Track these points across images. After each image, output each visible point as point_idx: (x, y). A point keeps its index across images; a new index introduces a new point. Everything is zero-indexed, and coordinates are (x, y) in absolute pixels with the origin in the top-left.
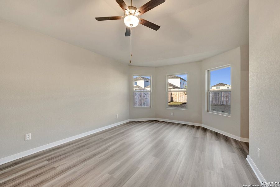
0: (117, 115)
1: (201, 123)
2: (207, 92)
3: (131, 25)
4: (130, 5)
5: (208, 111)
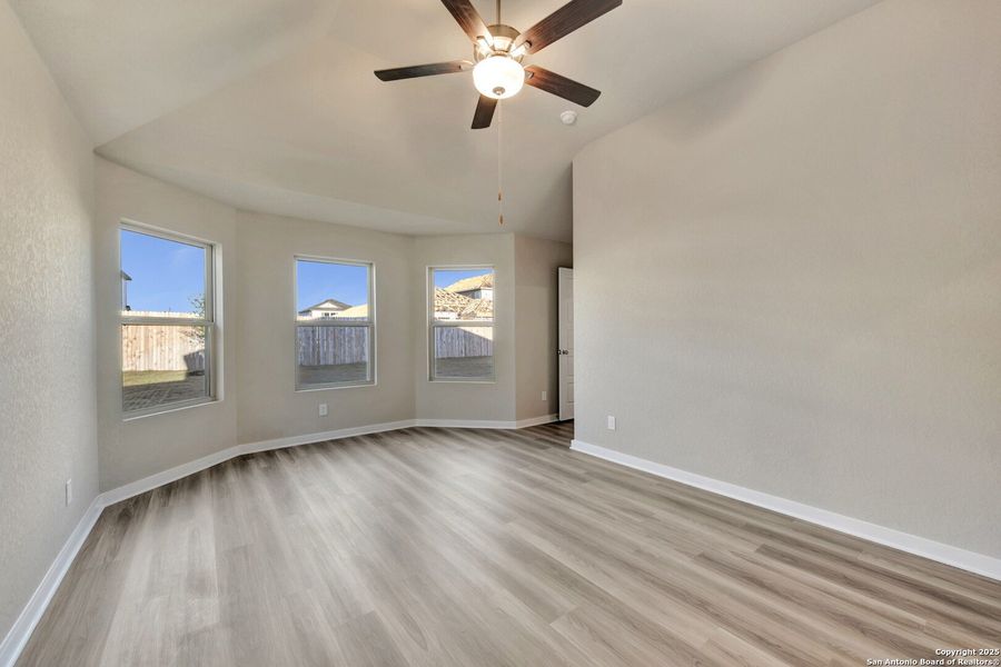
1: (412, 416)
3: (499, 90)
4: (495, 23)
5: (431, 379)
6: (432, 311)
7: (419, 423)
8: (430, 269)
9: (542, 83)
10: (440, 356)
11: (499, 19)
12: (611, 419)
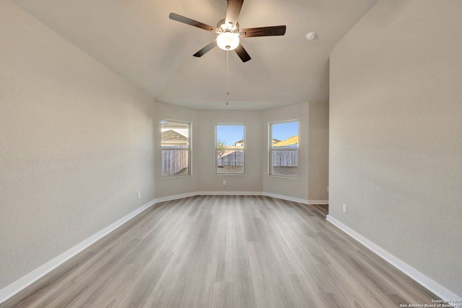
0: (139, 193)
1: (262, 190)
2: (270, 151)
3: (228, 47)
5: (270, 174)
6: (271, 143)
7: (264, 194)
8: (271, 124)
9: (253, 34)
10: (275, 165)
12: (345, 206)
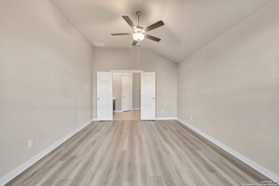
4: (138, 26)
11: (139, 25)
